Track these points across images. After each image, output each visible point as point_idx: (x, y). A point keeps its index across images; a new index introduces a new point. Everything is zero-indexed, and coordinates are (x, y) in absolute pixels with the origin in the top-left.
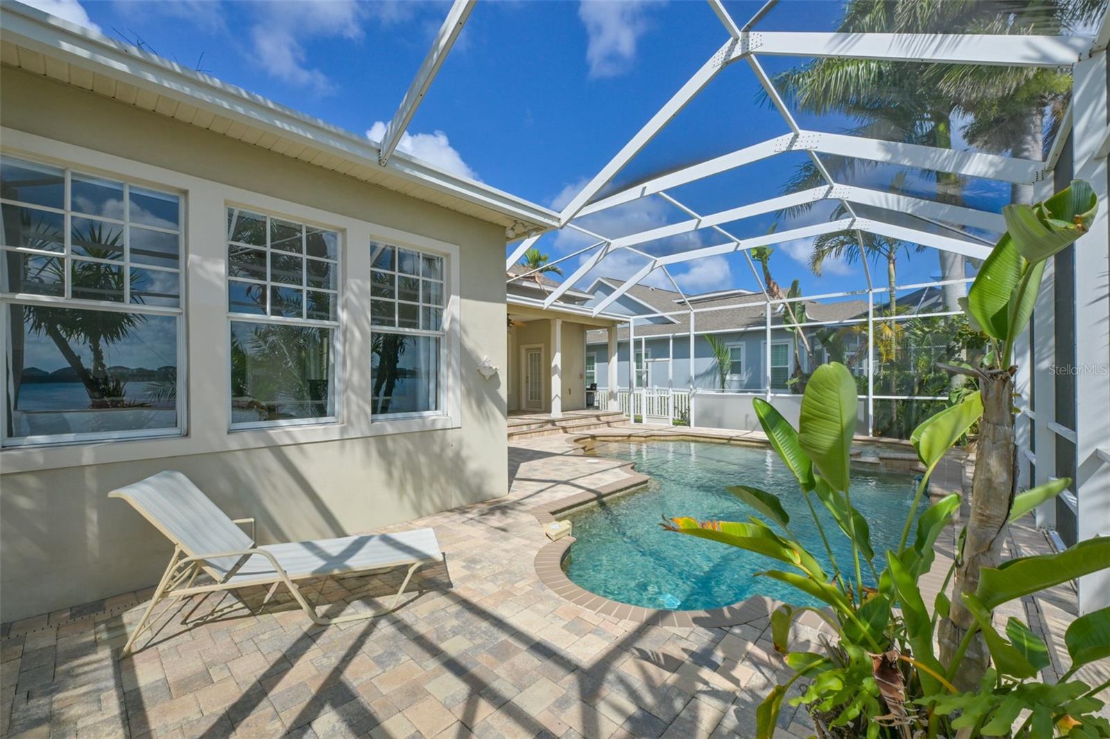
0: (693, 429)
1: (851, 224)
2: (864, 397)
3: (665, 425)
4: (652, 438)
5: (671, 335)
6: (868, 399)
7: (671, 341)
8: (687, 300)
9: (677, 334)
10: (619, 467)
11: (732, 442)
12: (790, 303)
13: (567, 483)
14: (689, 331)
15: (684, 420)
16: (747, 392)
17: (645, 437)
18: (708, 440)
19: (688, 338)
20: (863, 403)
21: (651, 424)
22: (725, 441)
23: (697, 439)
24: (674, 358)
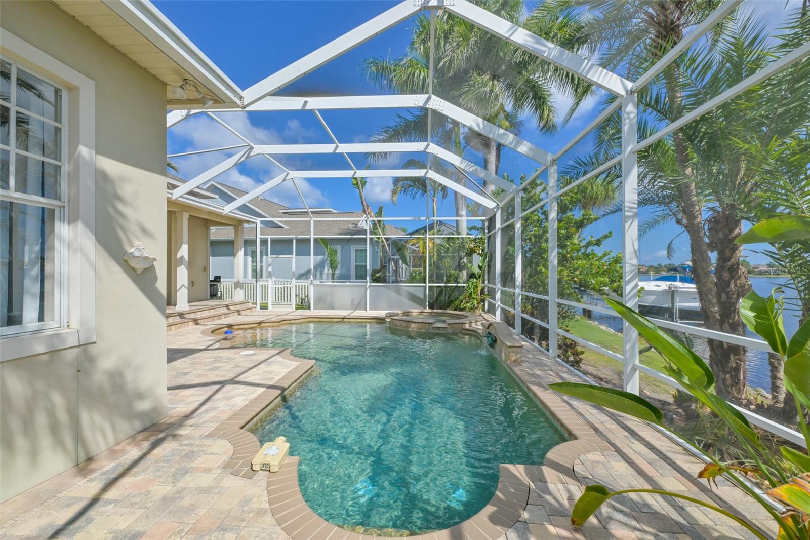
0: (313, 312)
1: (426, 174)
2: (424, 284)
3: (289, 310)
4: (284, 322)
5: (294, 236)
6: (426, 286)
7: (294, 241)
8: (310, 210)
9: (299, 236)
10: (278, 354)
11: (345, 320)
12: (378, 221)
13: (233, 382)
14: (310, 235)
15: (303, 304)
16: (346, 282)
17: (278, 322)
18: (329, 320)
19: (309, 240)
20: (423, 288)
21: (277, 311)
22: (340, 320)
23: (319, 320)
24: (296, 255)
